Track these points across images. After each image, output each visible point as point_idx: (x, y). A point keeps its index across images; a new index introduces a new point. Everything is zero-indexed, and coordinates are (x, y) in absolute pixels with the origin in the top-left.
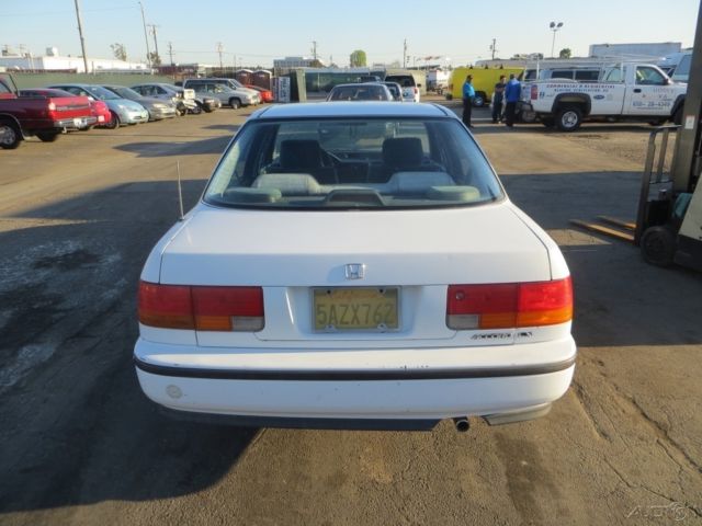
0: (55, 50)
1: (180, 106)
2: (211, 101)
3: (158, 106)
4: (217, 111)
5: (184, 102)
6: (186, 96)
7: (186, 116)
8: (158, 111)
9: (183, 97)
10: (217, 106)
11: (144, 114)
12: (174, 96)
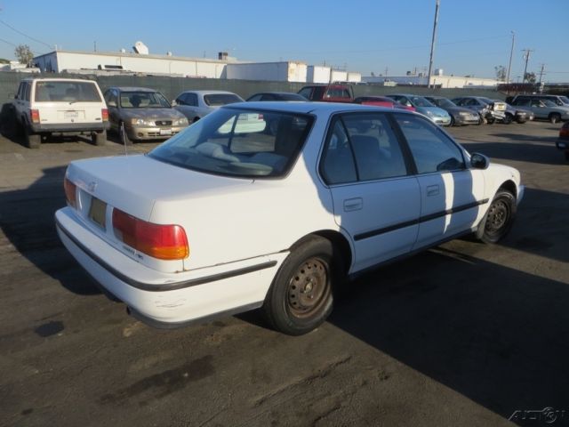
0: (441, 71)
1: (488, 115)
2: (523, 114)
3: (463, 114)
4: (528, 122)
5: (492, 113)
6: (496, 108)
7: (494, 124)
8: (462, 118)
9: (492, 109)
10: (527, 118)
11: (446, 119)
12: (485, 107)
